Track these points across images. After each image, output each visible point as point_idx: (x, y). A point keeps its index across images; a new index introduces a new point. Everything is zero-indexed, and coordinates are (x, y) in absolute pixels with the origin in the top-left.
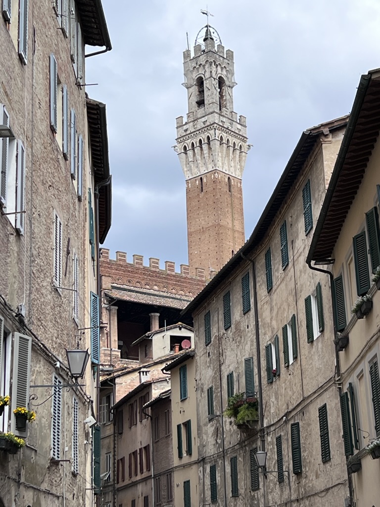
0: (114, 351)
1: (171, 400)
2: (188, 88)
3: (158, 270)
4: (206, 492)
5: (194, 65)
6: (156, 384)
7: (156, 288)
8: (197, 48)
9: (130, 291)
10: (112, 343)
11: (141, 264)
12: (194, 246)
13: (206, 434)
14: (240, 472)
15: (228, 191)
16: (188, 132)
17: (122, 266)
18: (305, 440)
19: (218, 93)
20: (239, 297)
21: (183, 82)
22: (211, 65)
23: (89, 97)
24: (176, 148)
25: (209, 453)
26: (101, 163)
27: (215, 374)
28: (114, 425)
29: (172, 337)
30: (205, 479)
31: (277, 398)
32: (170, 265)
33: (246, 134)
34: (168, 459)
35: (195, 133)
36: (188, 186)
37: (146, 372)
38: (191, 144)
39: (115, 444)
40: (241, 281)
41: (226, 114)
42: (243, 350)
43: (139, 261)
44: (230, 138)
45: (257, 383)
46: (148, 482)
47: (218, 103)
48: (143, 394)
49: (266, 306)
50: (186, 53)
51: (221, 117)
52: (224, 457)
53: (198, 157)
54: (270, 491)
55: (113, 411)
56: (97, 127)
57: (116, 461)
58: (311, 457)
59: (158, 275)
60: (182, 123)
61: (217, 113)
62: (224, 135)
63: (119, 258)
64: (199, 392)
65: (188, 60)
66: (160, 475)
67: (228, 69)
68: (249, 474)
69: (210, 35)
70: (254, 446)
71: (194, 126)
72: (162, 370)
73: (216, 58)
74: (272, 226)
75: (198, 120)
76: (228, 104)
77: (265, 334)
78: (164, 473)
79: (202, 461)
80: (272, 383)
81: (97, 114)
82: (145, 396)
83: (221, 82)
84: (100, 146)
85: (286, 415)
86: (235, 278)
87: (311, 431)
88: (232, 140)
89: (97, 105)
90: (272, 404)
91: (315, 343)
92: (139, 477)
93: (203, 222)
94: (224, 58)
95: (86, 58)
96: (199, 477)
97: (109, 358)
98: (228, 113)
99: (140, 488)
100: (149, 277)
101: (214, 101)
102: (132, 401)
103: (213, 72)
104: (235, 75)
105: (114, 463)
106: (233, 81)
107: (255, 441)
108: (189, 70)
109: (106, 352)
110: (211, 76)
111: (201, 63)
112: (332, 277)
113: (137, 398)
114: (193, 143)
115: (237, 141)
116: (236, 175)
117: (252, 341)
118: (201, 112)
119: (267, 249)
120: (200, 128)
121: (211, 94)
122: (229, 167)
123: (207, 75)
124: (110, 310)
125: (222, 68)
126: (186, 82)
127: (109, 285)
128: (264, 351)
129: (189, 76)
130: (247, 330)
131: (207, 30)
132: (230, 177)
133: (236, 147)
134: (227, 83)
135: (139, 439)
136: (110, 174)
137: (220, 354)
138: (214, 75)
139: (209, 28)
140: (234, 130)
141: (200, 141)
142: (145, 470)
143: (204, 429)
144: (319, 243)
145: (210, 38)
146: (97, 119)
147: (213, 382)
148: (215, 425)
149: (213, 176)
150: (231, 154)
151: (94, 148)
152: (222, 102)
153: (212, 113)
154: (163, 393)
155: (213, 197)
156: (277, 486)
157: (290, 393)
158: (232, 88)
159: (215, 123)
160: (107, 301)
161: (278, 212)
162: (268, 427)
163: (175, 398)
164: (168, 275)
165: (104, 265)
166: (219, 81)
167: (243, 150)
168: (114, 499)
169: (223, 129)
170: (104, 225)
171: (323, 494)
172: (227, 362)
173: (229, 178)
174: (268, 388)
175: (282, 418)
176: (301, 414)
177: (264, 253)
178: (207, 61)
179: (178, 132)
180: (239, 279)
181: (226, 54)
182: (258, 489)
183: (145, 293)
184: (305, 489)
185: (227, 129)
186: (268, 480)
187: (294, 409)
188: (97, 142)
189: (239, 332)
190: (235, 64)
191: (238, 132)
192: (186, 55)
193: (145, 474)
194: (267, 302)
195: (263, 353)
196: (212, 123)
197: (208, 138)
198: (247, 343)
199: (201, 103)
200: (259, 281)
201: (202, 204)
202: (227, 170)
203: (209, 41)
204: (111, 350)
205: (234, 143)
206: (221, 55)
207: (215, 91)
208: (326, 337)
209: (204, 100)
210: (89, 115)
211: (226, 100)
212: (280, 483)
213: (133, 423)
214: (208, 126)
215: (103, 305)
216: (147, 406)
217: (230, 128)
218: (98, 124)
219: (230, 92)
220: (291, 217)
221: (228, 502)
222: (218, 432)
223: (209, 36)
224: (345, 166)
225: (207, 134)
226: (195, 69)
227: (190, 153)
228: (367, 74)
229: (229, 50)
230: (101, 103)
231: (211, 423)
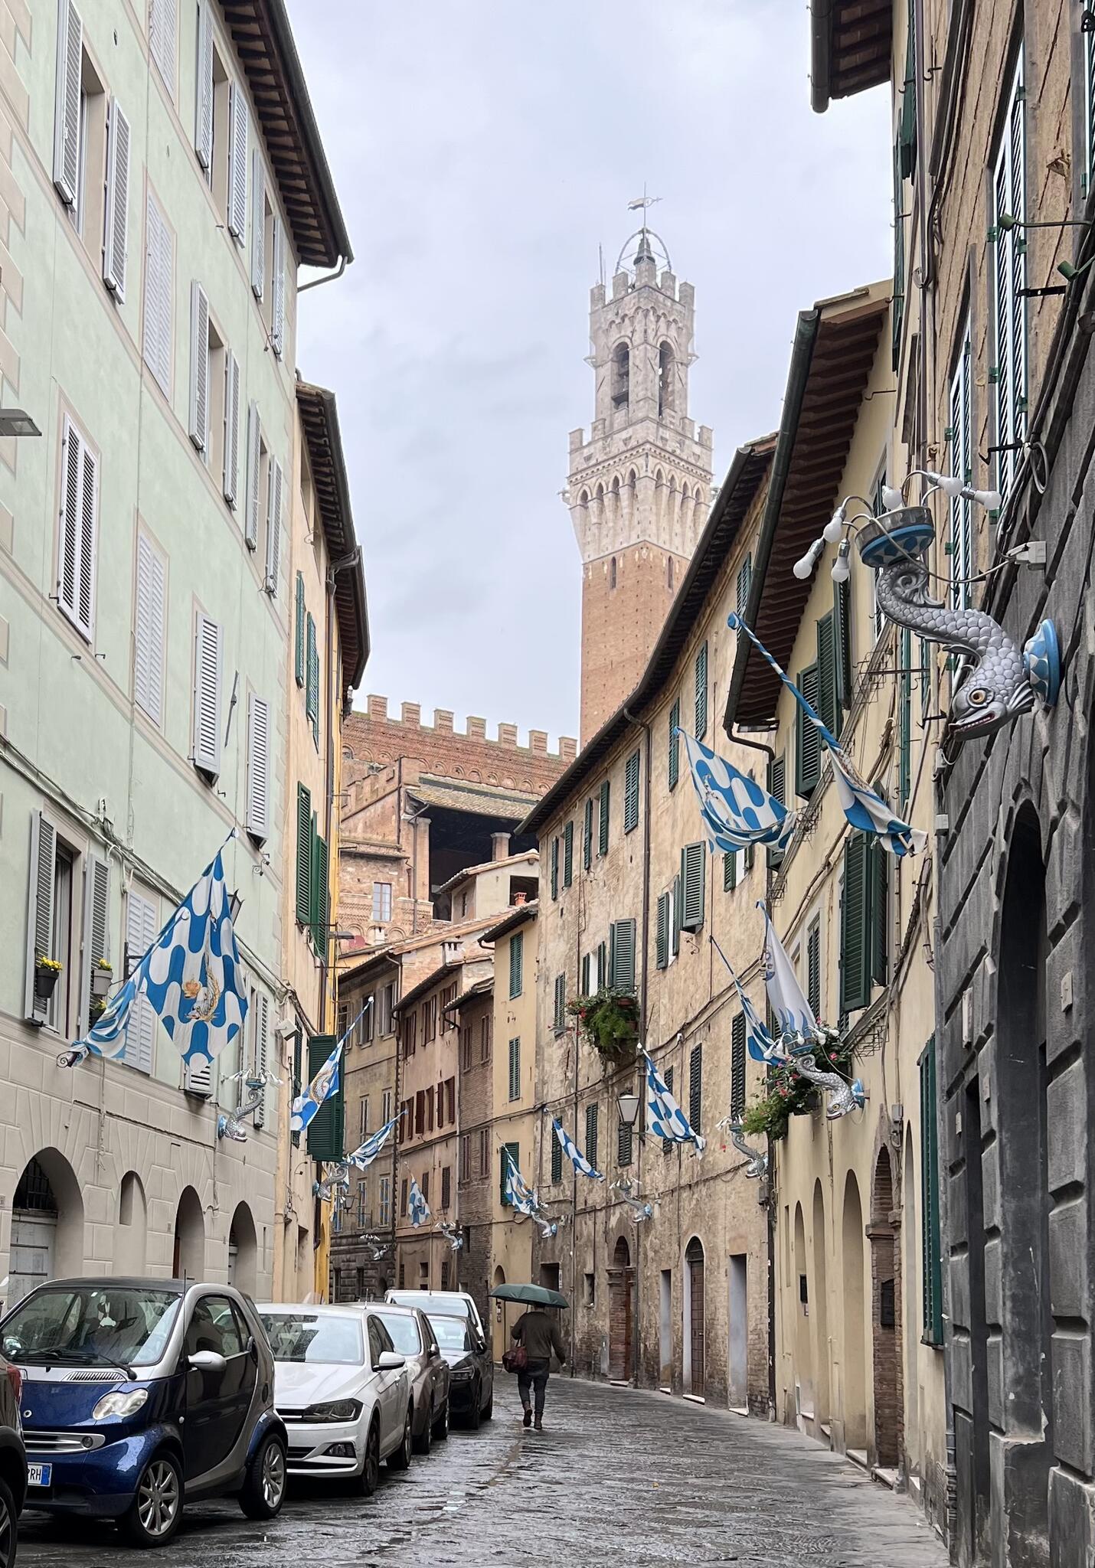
0: (422, 904)
1: (492, 997)
2: (596, 367)
3: (513, 748)
4: (544, 1165)
5: (611, 316)
6: (470, 967)
7: (508, 783)
8: (621, 280)
9: (457, 788)
10: (418, 888)
11: (483, 735)
12: (592, 700)
13: (550, 1061)
14: (601, 1132)
15: (666, 586)
16: (593, 462)
17: (444, 739)
18: (708, 1078)
19: (657, 378)
20: (619, 800)
21: (588, 354)
22: (646, 316)
23: (304, 379)
24: (567, 495)
25: (552, 1095)
26: (337, 520)
27: (571, 949)
28: (398, 1040)
29: (513, 879)
30: (544, 1142)
31: (671, 998)
32: (508, 732)
33: (710, 465)
34: (486, 1105)
35: (606, 464)
36: (588, 577)
37: (455, 944)
38: (596, 488)
39: (398, 1074)
40: (625, 768)
41: (671, 423)
42: (620, 905)
43: (477, 729)
44: (677, 474)
45: (639, 970)
46: (451, 1142)
47: (657, 400)
48: (446, 986)
49: (665, 818)
50: (596, 291)
51: (661, 429)
52: (576, 1104)
53: (609, 514)
54: (648, 1167)
55: (398, 1014)
56: (322, 441)
57: (399, 1104)
58: (716, 1108)
59: (514, 758)
60: (581, 442)
61: (652, 420)
62: (666, 468)
63: (440, 722)
64: (542, 983)
65: (600, 306)
66: (470, 1132)
67: (680, 325)
68: (615, 1136)
69: (649, 251)
70: (628, 1085)
71: (605, 448)
72: (480, 941)
73: (657, 301)
74: (684, 654)
75: (615, 436)
76: (677, 402)
77: (660, 874)
78: (476, 1129)
79: (540, 1110)
80: (664, 968)
81: (320, 414)
82: (449, 989)
83: (665, 353)
84: (331, 484)
85: (683, 1029)
86: (615, 761)
87: (718, 1061)
88: (681, 478)
89: (318, 395)
90: (662, 1009)
91: (737, 890)
92: (437, 1133)
93: (613, 652)
94: (674, 300)
95: (299, 294)
96: (535, 1138)
97: (411, 918)
98: (676, 421)
99: (439, 1151)
100: (496, 762)
101: (649, 395)
102: (429, 997)
103: (649, 331)
104: (695, 338)
105: (396, 1108)
106: (690, 351)
107: (629, 1076)
108: (600, 328)
109: (406, 906)
110: (646, 342)
111: (627, 312)
112: (772, 757)
113: (437, 991)
114: (600, 486)
115: (691, 481)
116: (684, 552)
117: (637, 888)
118: (620, 417)
119: (675, 701)
120: (616, 452)
121: (643, 379)
122: (671, 536)
123: (638, 338)
124: (415, 826)
125: (669, 323)
126: (594, 354)
127: (415, 777)
128: (656, 908)
129: (602, 340)
130: (630, 865)
131: (642, 240)
132: (673, 556)
133: (689, 493)
134: (678, 355)
135: (438, 1066)
136: (358, 544)
137: (581, 913)
138: (651, 339)
139: (647, 235)
140: (685, 458)
141: (616, 480)
142: (445, 1122)
143: (548, 1051)
144: (746, 686)
145: (648, 257)
146: (321, 425)
147: (565, 965)
148: (565, 1046)
149: (637, 556)
150: (677, 509)
151: (322, 487)
152: (665, 397)
153: (642, 421)
154: (478, 984)
155: (634, 599)
156: (661, 1160)
157: (692, 988)
158: (687, 366)
159: (648, 442)
160: (412, 807)
161: (696, 625)
162: (653, 1052)
163: (501, 993)
164: (535, 758)
165: (410, 736)
166: (661, 353)
167: (702, 500)
168: (395, 1169)
169: (663, 454)
170: (355, 650)
171: (730, 1175)
172: (591, 928)
173: (670, 558)
174: (657, 979)
175: (676, 1036)
176: (706, 1028)
177: (668, 709)
178: (639, 308)
179: (572, 462)
180: (622, 763)
181: (680, 292)
182: (630, 1163)
183: (485, 794)
184: (702, 1167)
185: (673, 453)
186: (647, 1149)
187: (696, 1018)
188: (327, 475)
189: (616, 872)
190: (696, 314)
191: (693, 462)
192: (598, 295)
193: (447, 1129)
194: (667, 809)
195: (654, 910)
196: (641, 442)
197: (633, 474)
198: (627, 892)
199: (621, 399)
200: (657, 768)
201: (613, 614)
202: (668, 543)
203: (644, 265)
204: (416, 901)
205: (685, 484)
206: (669, 294)
207: (652, 375)
208: (756, 880)
209: (627, 394)
210: (305, 417)
211: (673, 392)
212: (665, 1154)
213: (428, 1039)
214: (632, 449)
215: (403, 816)
216: (453, 1008)
217: (678, 452)
218: (325, 436)
219: (682, 376)
220: (717, 633)
221: (578, 1185)
222: (570, 1059)
223: (645, 253)
224: (782, 519)
225: (629, 466)
226: (613, 326)
227: (593, 505)
228: (812, 309)
229: (686, 283)
230: (325, 392)
231: (559, 1041)
